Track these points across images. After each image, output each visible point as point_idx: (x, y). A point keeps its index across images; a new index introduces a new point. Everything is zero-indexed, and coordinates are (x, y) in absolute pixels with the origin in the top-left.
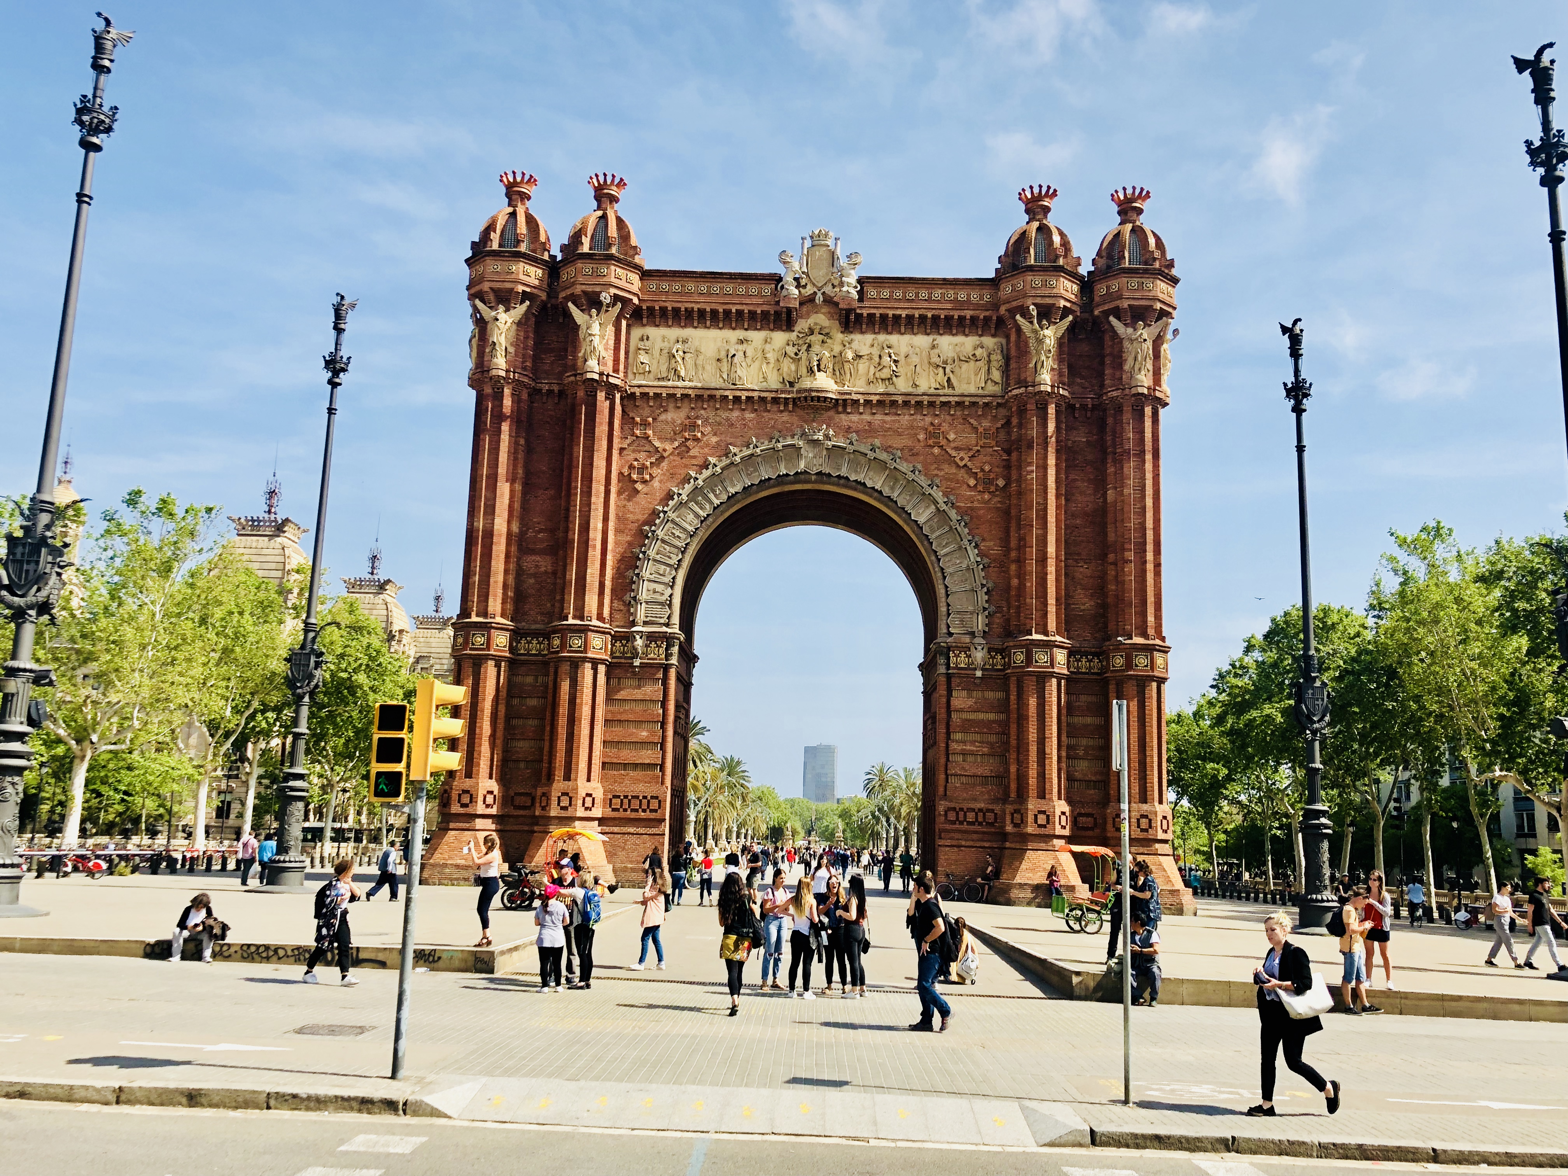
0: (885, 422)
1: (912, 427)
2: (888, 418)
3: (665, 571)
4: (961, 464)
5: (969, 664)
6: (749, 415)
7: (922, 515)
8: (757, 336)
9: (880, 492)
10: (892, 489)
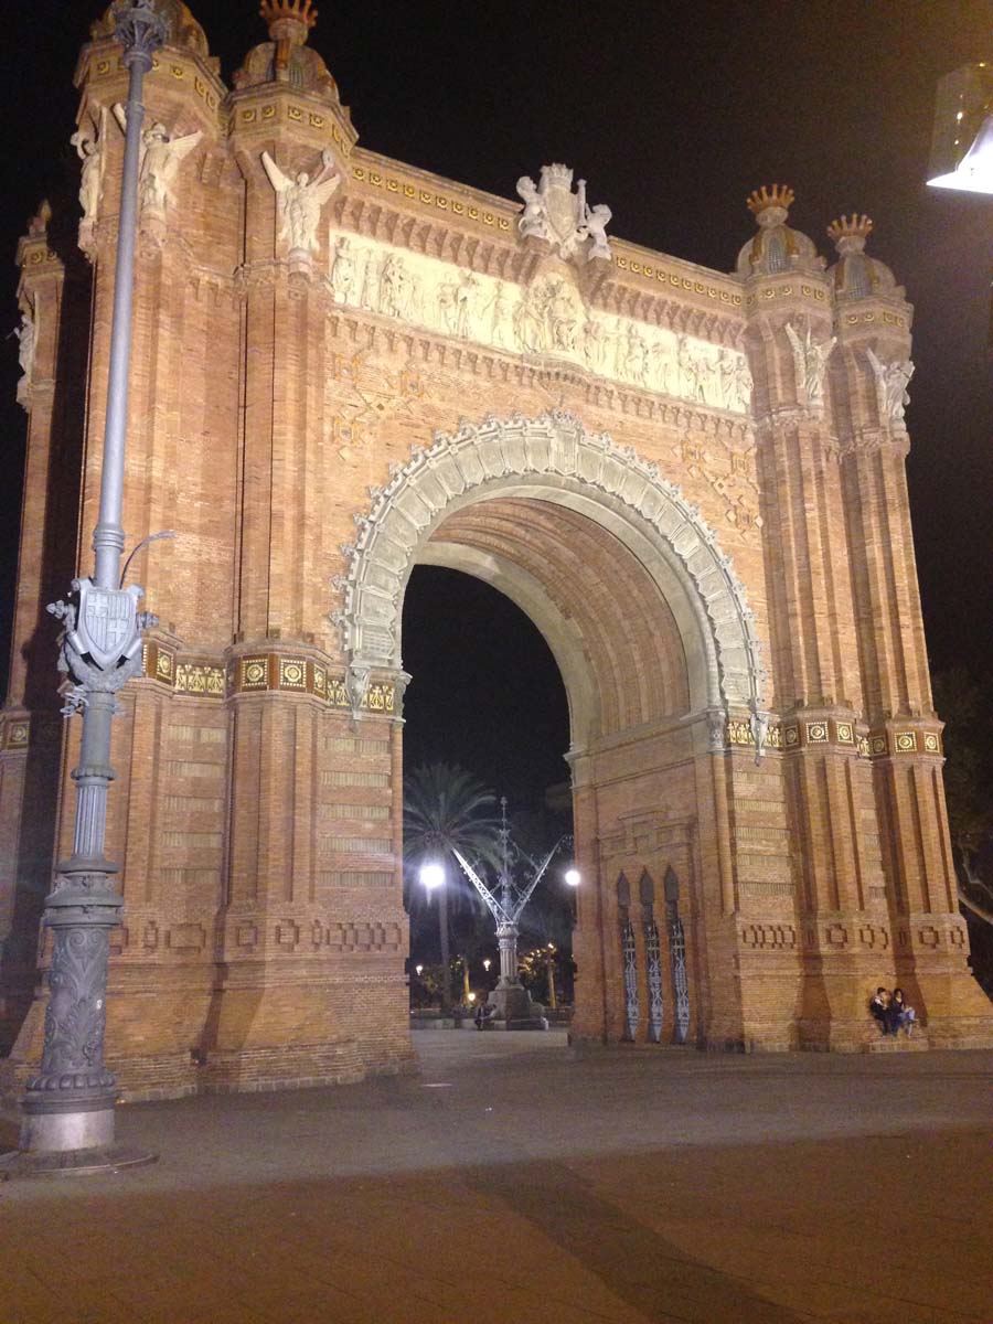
0: (638, 426)
1: (665, 437)
2: (640, 421)
3: (387, 581)
4: (721, 492)
5: (749, 740)
6: (484, 384)
7: (687, 548)
8: (487, 283)
9: (639, 513)
10: (652, 511)
